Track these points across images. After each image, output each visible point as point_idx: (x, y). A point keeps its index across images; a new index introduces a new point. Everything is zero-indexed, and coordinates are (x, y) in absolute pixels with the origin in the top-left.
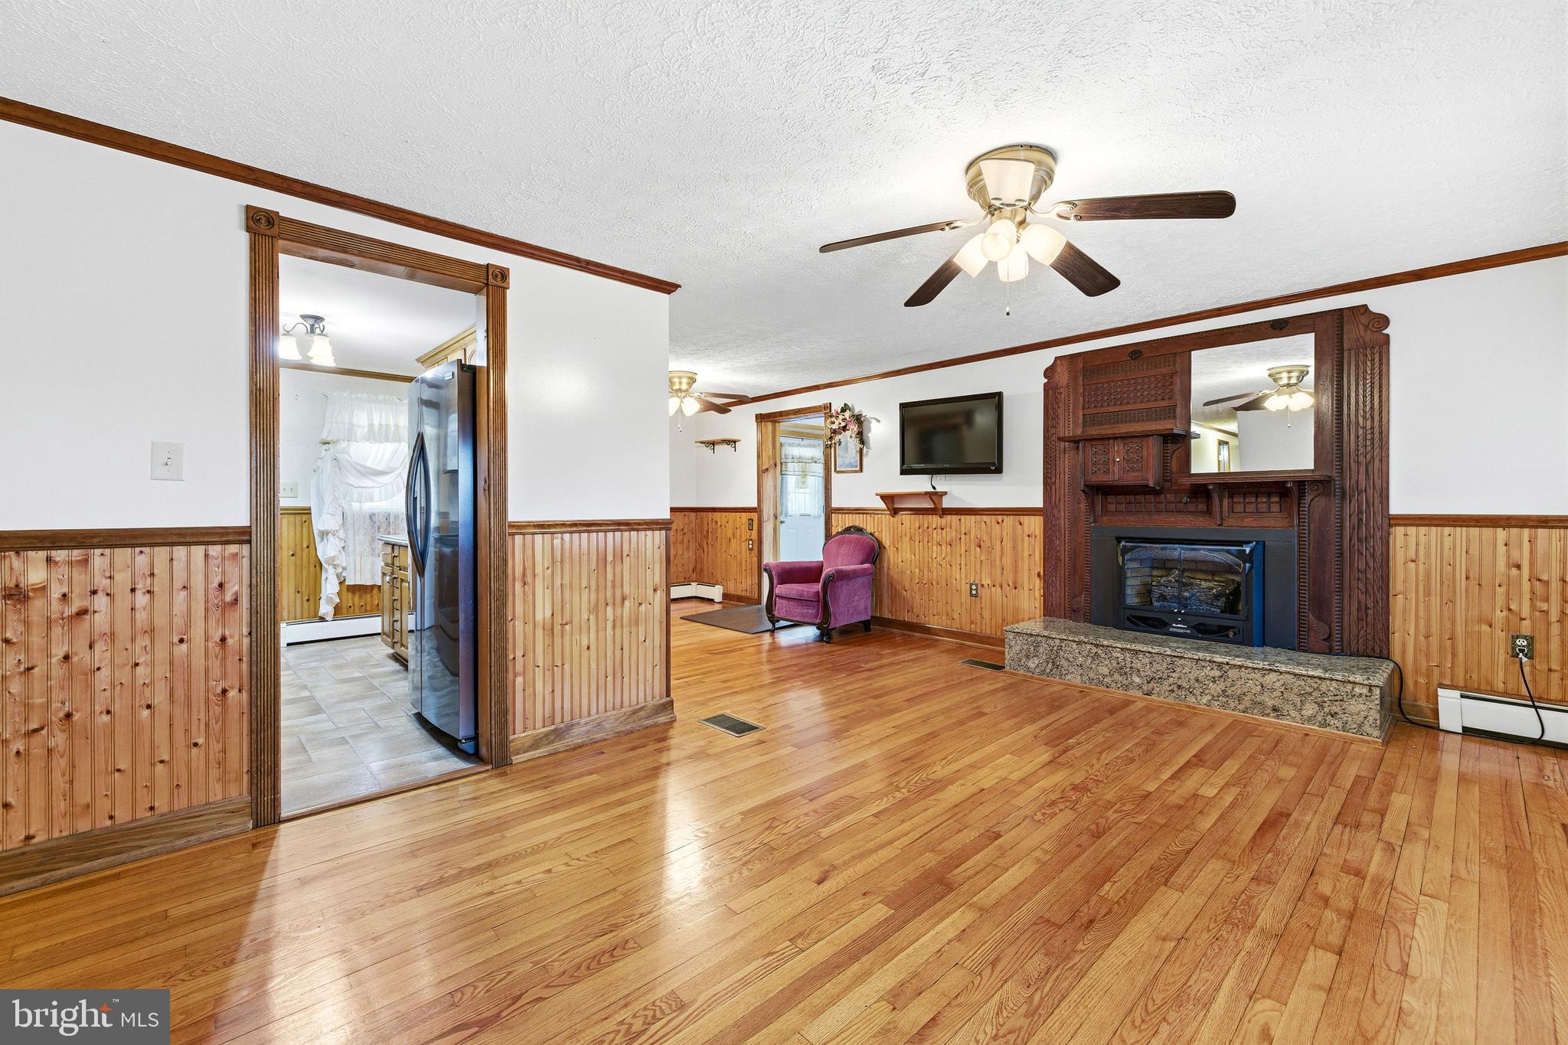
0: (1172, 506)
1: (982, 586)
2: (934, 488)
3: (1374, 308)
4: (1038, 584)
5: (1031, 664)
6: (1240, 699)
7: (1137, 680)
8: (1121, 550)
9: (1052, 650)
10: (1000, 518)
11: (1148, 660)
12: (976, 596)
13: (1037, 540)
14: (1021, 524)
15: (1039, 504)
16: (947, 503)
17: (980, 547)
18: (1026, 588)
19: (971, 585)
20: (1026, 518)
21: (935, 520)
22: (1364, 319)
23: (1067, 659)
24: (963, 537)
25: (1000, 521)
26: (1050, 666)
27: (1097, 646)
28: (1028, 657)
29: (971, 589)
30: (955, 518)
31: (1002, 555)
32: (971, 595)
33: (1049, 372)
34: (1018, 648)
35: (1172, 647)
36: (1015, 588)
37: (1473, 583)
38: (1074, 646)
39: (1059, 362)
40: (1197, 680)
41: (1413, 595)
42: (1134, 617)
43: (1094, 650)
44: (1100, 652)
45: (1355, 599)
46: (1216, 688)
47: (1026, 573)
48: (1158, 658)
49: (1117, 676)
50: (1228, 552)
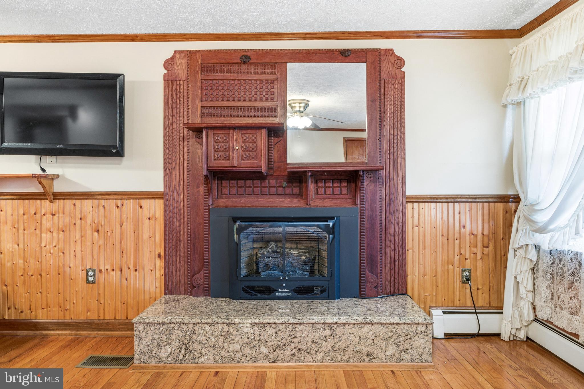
0: (274, 190)
1: (100, 271)
2: (43, 170)
4: (158, 264)
5: (163, 354)
7: (264, 350)
8: (237, 229)
9: (184, 336)
10: (119, 202)
11: (274, 331)
12: (93, 282)
13: (158, 222)
14: (141, 207)
15: (159, 187)
16: (58, 187)
17: (98, 231)
18: (147, 269)
19: (88, 271)
20: (146, 201)
21: (44, 205)
22: (391, 59)
24: (78, 222)
25: (120, 205)
26: (183, 352)
28: (159, 347)
29: (88, 276)
30: (68, 203)
31: (122, 239)
32: (88, 282)
33: (169, 64)
36: (136, 270)
37: (445, 239)
39: (178, 56)
42: (248, 287)
47: (147, 254)
48: (282, 328)
49: (247, 351)
50: (318, 226)
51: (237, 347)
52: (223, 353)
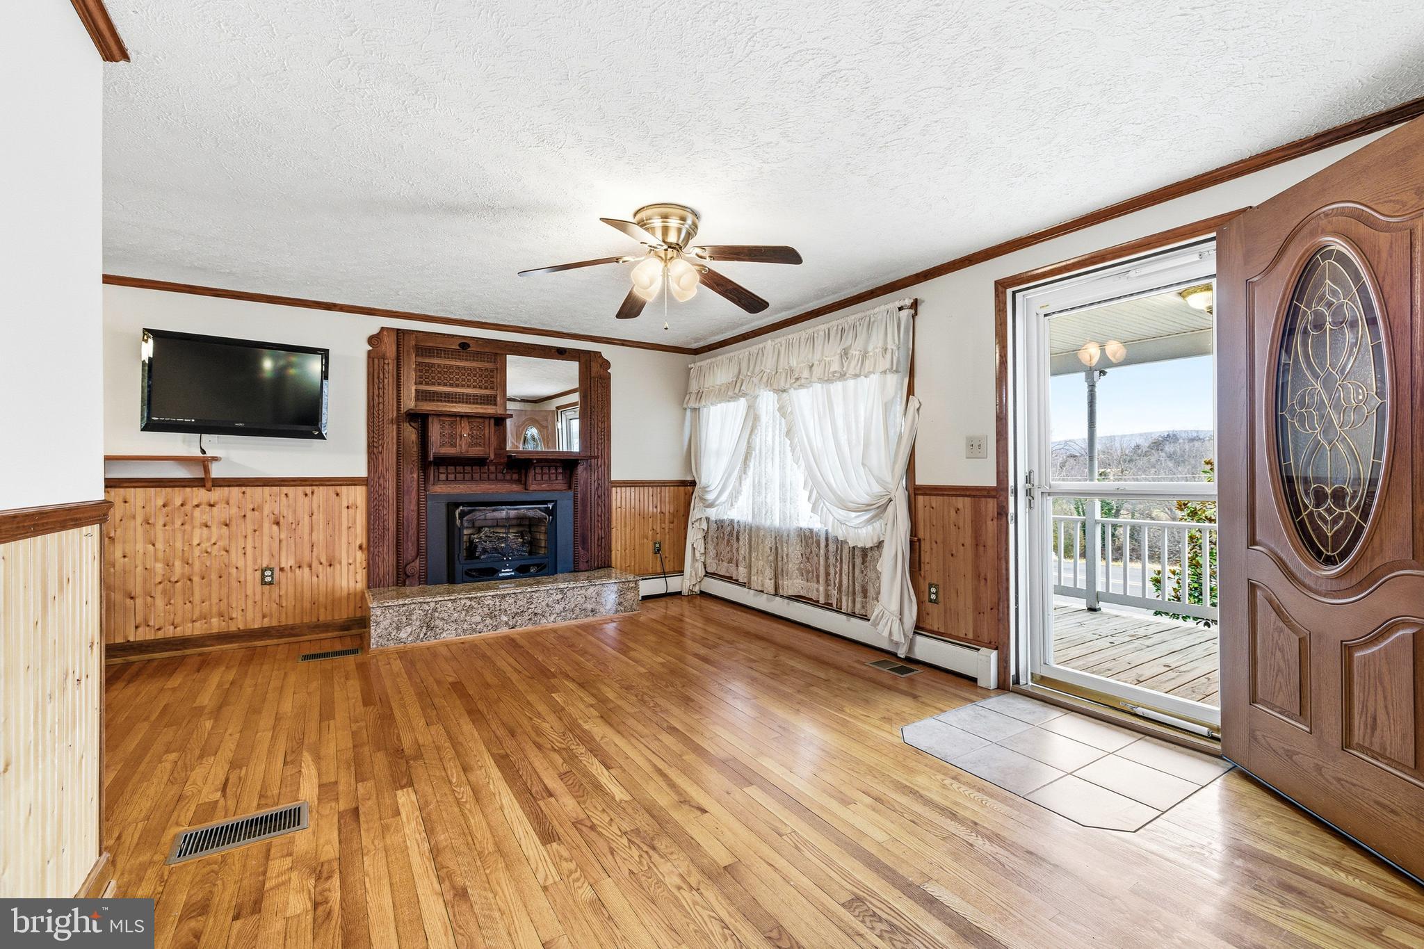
0: (493, 476)
1: (282, 569)
2: (203, 452)
3: (605, 356)
4: (360, 557)
5: (403, 635)
6: (573, 611)
7: (505, 618)
8: (459, 514)
9: (426, 615)
10: (308, 490)
11: (513, 600)
12: (271, 583)
13: (359, 511)
14: (337, 495)
15: (363, 473)
16: (216, 471)
17: (278, 523)
18: (344, 562)
19: (263, 571)
20: (344, 488)
21: (200, 495)
22: (600, 361)
23: (443, 619)
24: (249, 514)
25: (309, 492)
26: (424, 630)
27: (471, 599)
28: (398, 629)
29: (263, 576)
30: (236, 491)
31: (312, 530)
32: (263, 583)
33: (372, 340)
34: (386, 623)
35: (506, 588)
36: (330, 565)
37: (641, 517)
38: (450, 604)
39: (385, 333)
40: (547, 605)
41: (619, 529)
42: (470, 570)
43: (468, 603)
44: (473, 604)
45: (596, 534)
46: (558, 608)
47: (344, 546)
48: (521, 596)
49: (488, 621)
50: (539, 509)
51: (478, 619)
52: (465, 627)
